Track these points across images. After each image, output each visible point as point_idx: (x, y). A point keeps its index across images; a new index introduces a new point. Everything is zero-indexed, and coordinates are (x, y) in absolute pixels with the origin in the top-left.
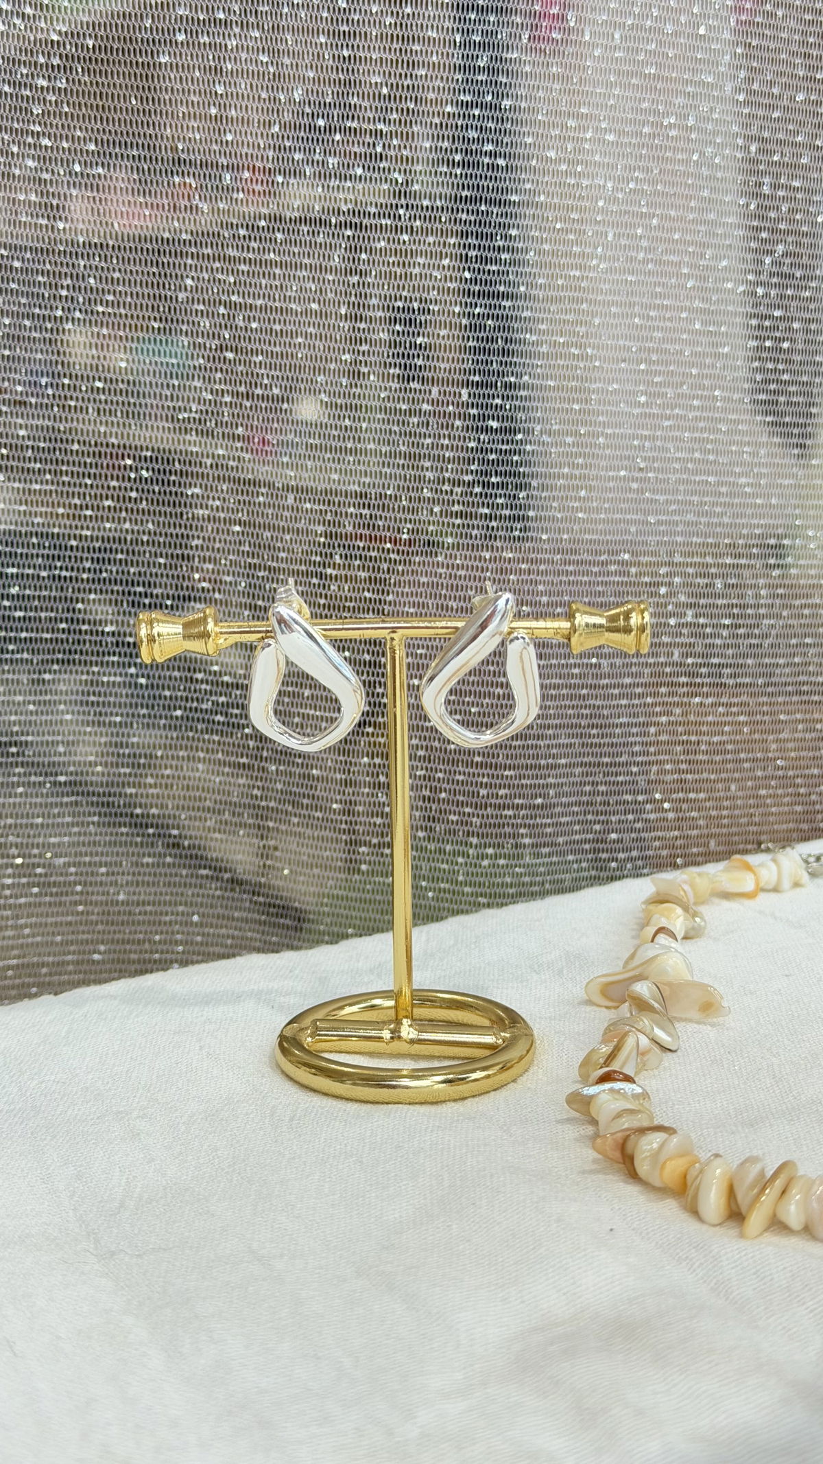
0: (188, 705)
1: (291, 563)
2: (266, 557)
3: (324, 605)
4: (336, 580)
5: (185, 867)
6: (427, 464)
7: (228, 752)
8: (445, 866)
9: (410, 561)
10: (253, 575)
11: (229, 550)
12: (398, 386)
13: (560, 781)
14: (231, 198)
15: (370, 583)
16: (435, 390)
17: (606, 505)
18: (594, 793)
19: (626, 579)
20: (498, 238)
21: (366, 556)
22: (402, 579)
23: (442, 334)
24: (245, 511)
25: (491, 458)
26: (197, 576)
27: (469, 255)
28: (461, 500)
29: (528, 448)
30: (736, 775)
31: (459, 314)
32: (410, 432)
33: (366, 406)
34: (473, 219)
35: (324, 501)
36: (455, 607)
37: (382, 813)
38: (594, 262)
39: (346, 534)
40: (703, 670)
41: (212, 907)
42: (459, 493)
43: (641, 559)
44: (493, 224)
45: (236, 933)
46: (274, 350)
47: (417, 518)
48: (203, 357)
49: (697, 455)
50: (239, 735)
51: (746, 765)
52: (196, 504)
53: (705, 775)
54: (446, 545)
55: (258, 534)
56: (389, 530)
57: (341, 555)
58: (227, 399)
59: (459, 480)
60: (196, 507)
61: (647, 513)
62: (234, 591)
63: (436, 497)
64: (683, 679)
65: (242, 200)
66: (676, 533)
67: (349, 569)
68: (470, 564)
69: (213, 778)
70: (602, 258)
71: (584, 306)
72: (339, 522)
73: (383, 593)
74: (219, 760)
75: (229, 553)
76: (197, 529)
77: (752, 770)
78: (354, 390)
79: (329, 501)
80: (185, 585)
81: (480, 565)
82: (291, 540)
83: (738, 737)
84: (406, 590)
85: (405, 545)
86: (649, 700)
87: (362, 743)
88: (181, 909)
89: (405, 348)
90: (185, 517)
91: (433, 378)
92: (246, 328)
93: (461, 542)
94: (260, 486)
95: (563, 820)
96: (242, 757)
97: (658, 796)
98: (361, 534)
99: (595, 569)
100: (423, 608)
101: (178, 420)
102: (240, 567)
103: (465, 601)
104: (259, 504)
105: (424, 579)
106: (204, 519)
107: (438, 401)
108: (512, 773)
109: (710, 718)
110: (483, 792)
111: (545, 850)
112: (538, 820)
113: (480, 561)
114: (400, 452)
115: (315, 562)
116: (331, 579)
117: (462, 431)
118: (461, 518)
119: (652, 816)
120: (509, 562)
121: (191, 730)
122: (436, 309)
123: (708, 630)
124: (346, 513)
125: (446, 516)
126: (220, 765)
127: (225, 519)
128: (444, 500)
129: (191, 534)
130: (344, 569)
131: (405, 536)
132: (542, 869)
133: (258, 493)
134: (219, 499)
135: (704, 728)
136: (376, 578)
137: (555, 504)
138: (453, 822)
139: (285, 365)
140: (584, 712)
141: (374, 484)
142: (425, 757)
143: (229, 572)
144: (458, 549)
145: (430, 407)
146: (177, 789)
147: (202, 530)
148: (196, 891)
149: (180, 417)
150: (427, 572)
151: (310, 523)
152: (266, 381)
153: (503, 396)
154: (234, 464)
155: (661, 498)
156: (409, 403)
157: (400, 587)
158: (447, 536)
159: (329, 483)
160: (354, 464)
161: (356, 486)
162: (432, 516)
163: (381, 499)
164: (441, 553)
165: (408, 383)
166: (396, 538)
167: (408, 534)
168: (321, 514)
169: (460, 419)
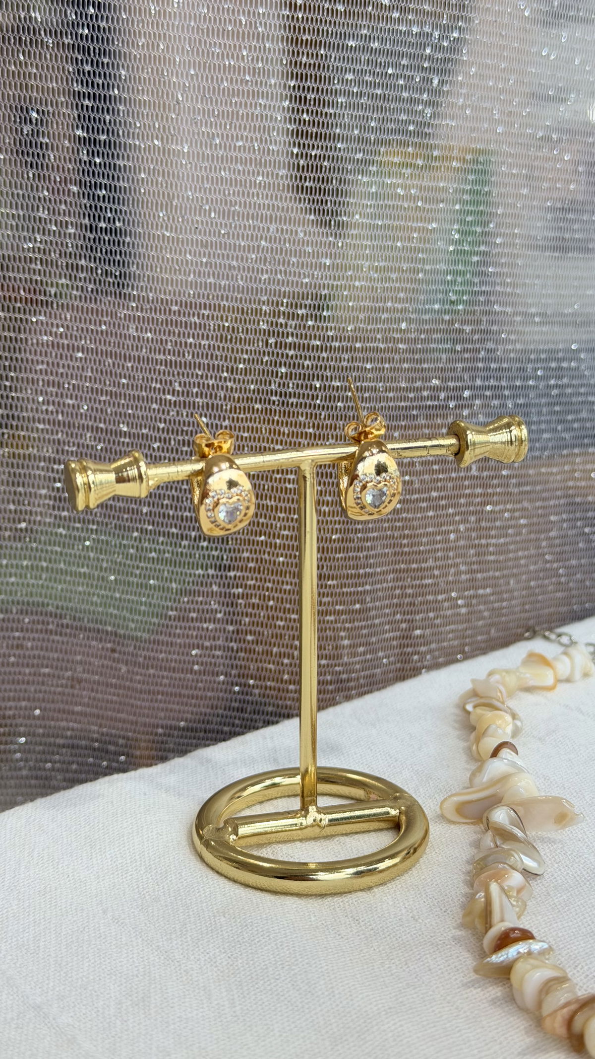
0: (32, 518)
1: (132, 389)
2: (108, 383)
3: (163, 429)
4: (175, 406)
5: (28, 666)
6: (264, 298)
7: (69, 563)
8: (271, 666)
9: (245, 389)
10: (95, 400)
11: (72, 375)
13: (375, 587)
14: (76, 33)
15: (208, 409)
16: (273, 227)
17: (423, 336)
18: (401, 596)
19: (436, 403)
20: (336, 82)
21: (204, 383)
22: (238, 405)
23: (280, 174)
24: (88, 338)
25: (323, 293)
26: (41, 399)
27: (308, 98)
28: (295, 332)
29: (357, 283)
30: (515, 571)
31: (297, 155)
32: (249, 268)
34: (312, 62)
35: (165, 331)
36: (286, 432)
37: (214, 619)
38: (420, 107)
39: (185, 363)
40: (495, 482)
41: (53, 702)
42: (293, 326)
43: (450, 384)
44: (331, 68)
45: (75, 725)
48: (48, 190)
50: (81, 547)
51: (523, 562)
52: (40, 331)
53: (491, 573)
54: (280, 375)
55: (100, 361)
56: (226, 360)
57: (180, 383)
58: (71, 230)
59: (293, 313)
60: (41, 334)
61: (455, 342)
62: (77, 414)
63: (271, 329)
64: (479, 491)
65: (87, 36)
66: (478, 360)
67: (188, 396)
68: (301, 392)
69: (55, 585)
70: (428, 103)
71: (410, 149)
72: (179, 352)
73: (219, 419)
74: (61, 569)
75: (72, 378)
76: (41, 355)
77: (527, 565)
79: (169, 331)
80: (29, 407)
81: (310, 393)
82: (132, 367)
83: (518, 538)
84: (242, 416)
85: (241, 374)
86: (451, 511)
87: (197, 556)
88: (24, 704)
90: (30, 342)
91: (271, 216)
92: (90, 162)
93: (294, 371)
94: (102, 316)
95: (377, 621)
96: (83, 567)
97: (453, 594)
98: (200, 363)
99: (411, 395)
100: (257, 432)
102: (83, 391)
103: (296, 427)
104: (102, 332)
105: (258, 406)
106: (48, 346)
107: (275, 238)
108: (335, 582)
109: (498, 524)
111: (361, 649)
112: (356, 624)
113: (311, 389)
114: (238, 286)
115: (155, 388)
116: (170, 406)
117: (298, 267)
118: (295, 349)
119: (449, 612)
120: (337, 390)
121: (35, 542)
122: (276, 149)
124: (186, 343)
125: (281, 348)
126: (62, 573)
127: (68, 345)
128: (278, 332)
129: (35, 359)
130: (183, 395)
131: (241, 366)
132: (358, 667)
133: (100, 321)
134: (63, 326)
135: (493, 533)
136: (213, 404)
137: (379, 336)
138: (279, 626)
139: (128, 199)
140: (398, 524)
141: (213, 316)
142: (255, 568)
143: (71, 395)
144: (291, 379)
145: (268, 245)
146: (22, 595)
147: (46, 356)
148: (38, 688)
149: (25, 246)
150: (261, 399)
151: (150, 352)
152: (109, 215)
153: (336, 234)
154: (78, 294)
155: (468, 328)
156: (247, 239)
157: (235, 413)
158: (280, 366)
159: (170, 314)
160: (194, 297)
161: (196, 318)
162: (267, 346)
163: (219, 330)
164: (275, 382)
165: (248, 220)
166: (232, 368)
167: (244, 363)
168: (162, 343)
169: (295, 256)
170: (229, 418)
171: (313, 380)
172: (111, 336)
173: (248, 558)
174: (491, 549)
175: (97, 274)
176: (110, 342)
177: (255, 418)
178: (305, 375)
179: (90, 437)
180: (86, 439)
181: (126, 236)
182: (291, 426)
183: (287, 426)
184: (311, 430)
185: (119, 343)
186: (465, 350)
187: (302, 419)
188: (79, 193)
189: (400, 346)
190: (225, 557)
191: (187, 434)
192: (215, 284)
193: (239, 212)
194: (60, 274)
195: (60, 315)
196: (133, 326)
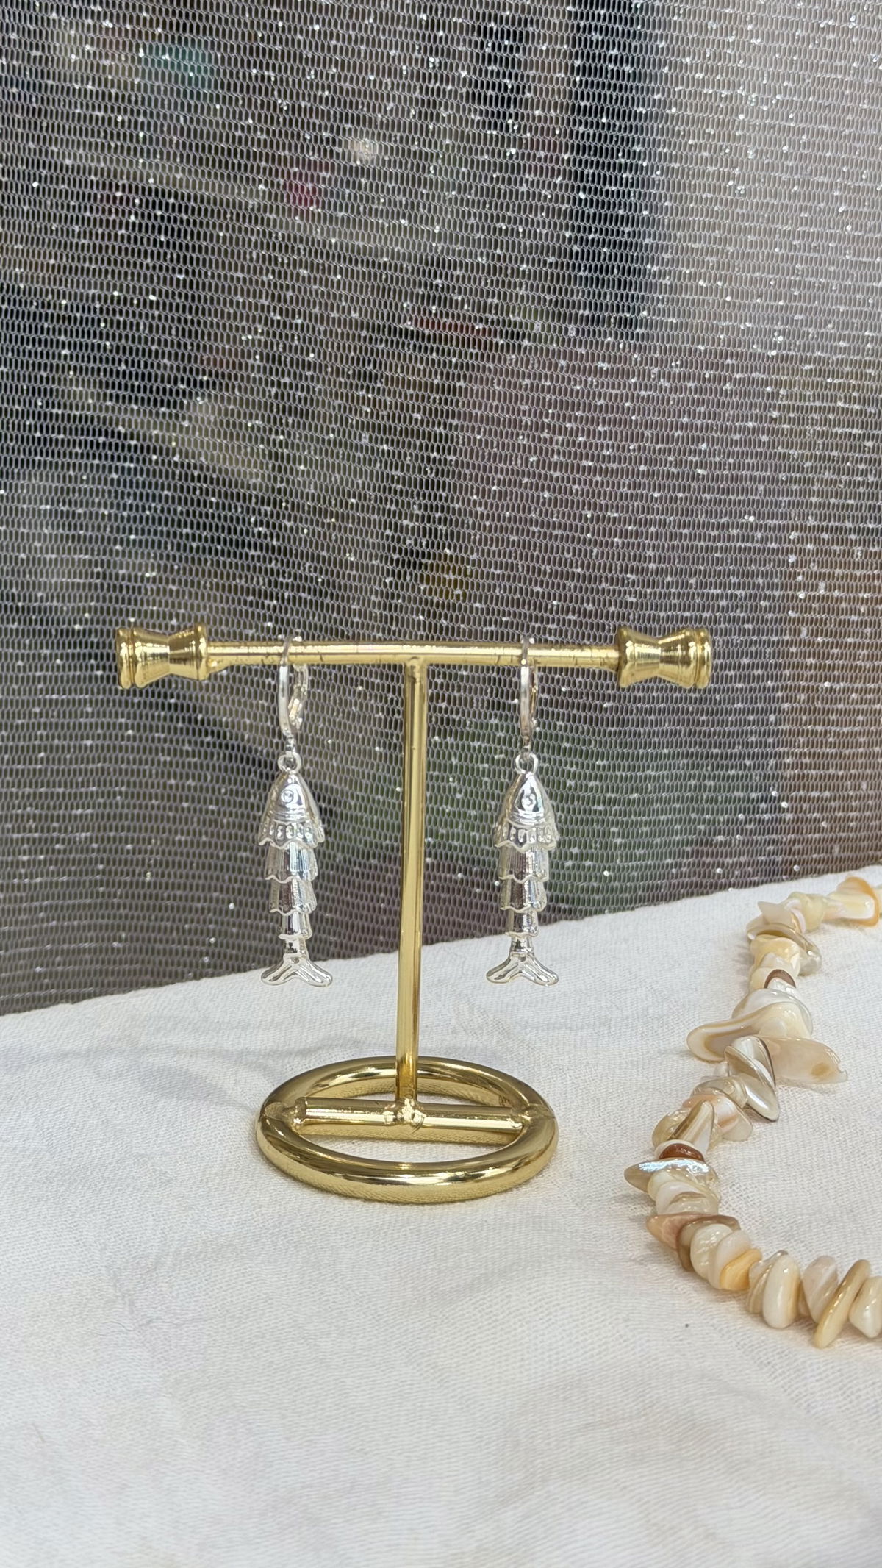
1: (363, 511)
2: (333, 502)
3: (398, 560)
6: (525, 407)
9: (499, 515)
10: (317, 522)
11: (291, 492)
12: (495, 317)
13: (661, 773)
14: (315, 96)
15: (452, 539)
16: (538, 324)
17: (731, 461)
18: (699, 788)
19: (749, 545)
20: (620, 155)
21: (448, 507)
22: (489, 536)
23: (549, 261)
24: (312, 448)
25: (599, 403)
26: (253, 519)
27: (586, 173)
28: (561, 450)
29: (643, 393)
31: (570, 239)
32: (507, 371)
33: (458, 338)
36: (548, 571)
39: (427, 481)
42: (560, 442)
43: (769, 522)
46: (355, 268)
47: (510, 468)
49: (840, 404)
54: (541, 500)
55: (325, 475)
56: (476, 481)
57: (420, 505)
58: (298, 321)
60: (256, 442)
61: (778, 469)
63: (533, 444)
66: (812, 493)
67: (429, 521)
68: (568, 522)
72: (420, 468)
73: (466, 552)
78: (444, 319)
82: (364, 484)
84: (494, 548)
85: (494, 498)
89: (506, 275)
93: (559, 497)
94: (330, 422)
98: (444, 483)
100: (512, 570)
101: (241, 341)
104: (329, 441)
105: (514, 538)
106: (264, 455)
107: (541, 336)
110: (570, 783)
112: (633, 818)
113: (580, 520)
114: (494, 392)
115: (389, 510)
116: (407, 533)
123: (843, 605)
124: (429, 458)
125: (543, 468)
127: (288, 455)
130: (423, 521)
131: (494, 488)
133: (328, 428)
134: (283, 433)
136: (459, 533)
137: (670, 458)
139: (367, 286)
141: (462, 426)
142: (505, 738)
144: (555, 506)
149: (243, 338)
150: (518, 529)
151: (386, 468)
152: (344, 304)
153: (616, 333)
154: (303, 395)
155: (795, 453)
156: (506, 337)
157: (486, 545)
158: (543, 490)
159: (411, 423)
160: (440, 403)
161: (442, 428)
162: (527, 466)
163: (469, 444)
164: (536, 509)
165: (508, 315)
166: (484, 489)
167: (498, 485)
168: (399, 457)
169: (565, 358)
170: (478, 550)
171: (583, 509)
172: (340, 446)
173: (497, 725)
175: (326, 373)
176: (338, 453)
177: (510, 552)
178: (573, 501)
179: (310, 567)
180: (304, 569)
181: (362, 329)
182: (554, 564)
183: (549, 563)
184: (579, 570)
185: (349, 455)
186: (791, 480)
187: (569, 556)
188: (309, 277)
189: (700, 471)
190: (468, 722)
191: (426, 569)
192: (466, 388)
193: (497, 305)
194: (283, 371)
195: (281, 419)
196: (365, 436)
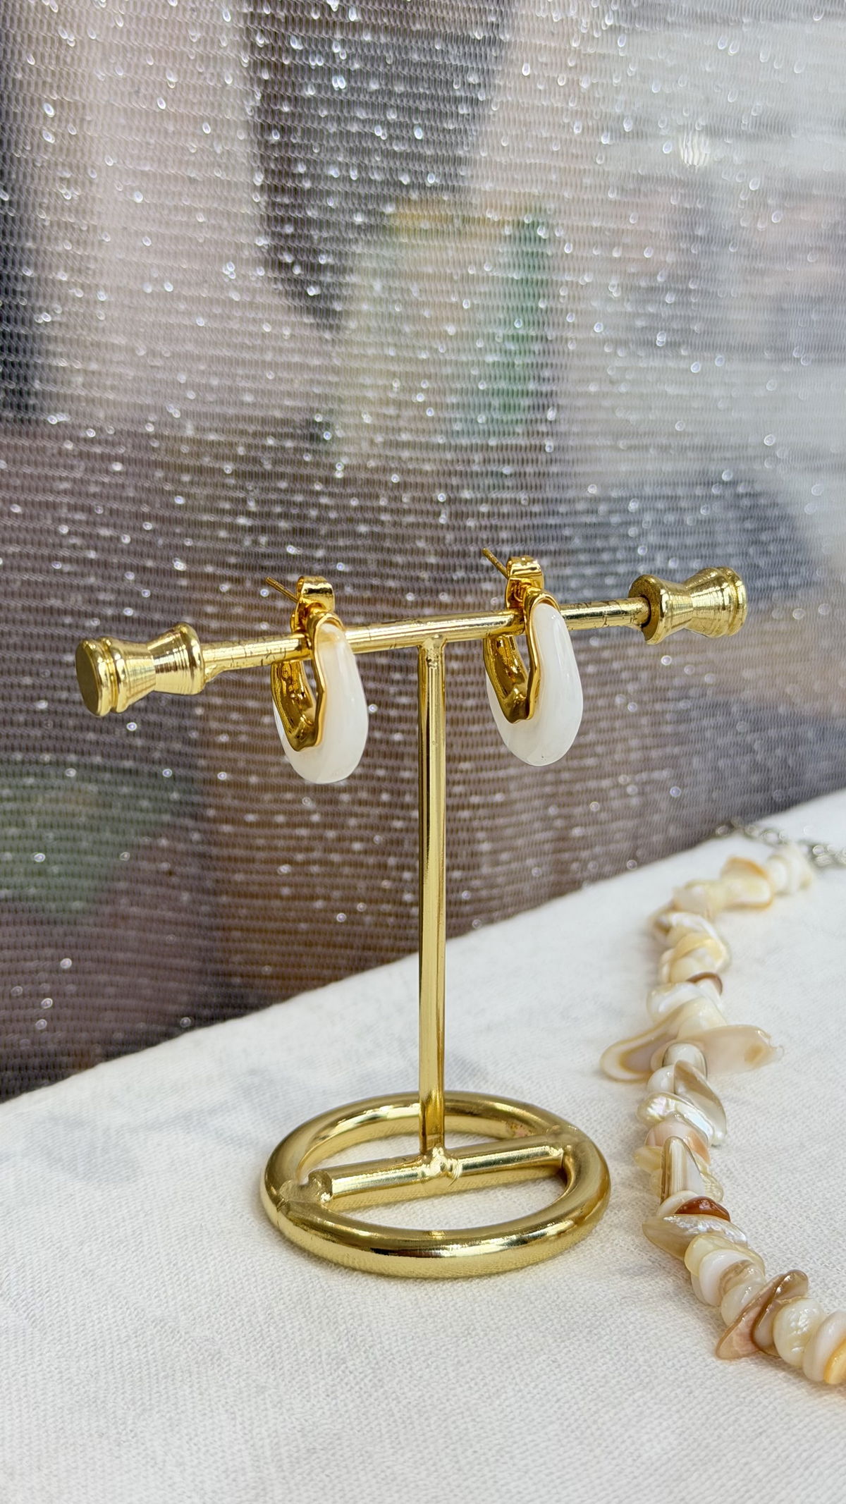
5: (54, 899)
41: (89, 948)
45: (121, 980)
84: (340, 542)
88: (44, 952)
90: (49, 452)
95: (523, 818)
96: (127, 760)
97: (621, 779)
99: (562, 509)
102: (124, 517)
106: (74, 456)
107: (381, 299)
108: (468, 765)
111: (506, 856)
143: (108, 523)
146: (43, 802)
148: (69, 929)
174: (668, 717)
